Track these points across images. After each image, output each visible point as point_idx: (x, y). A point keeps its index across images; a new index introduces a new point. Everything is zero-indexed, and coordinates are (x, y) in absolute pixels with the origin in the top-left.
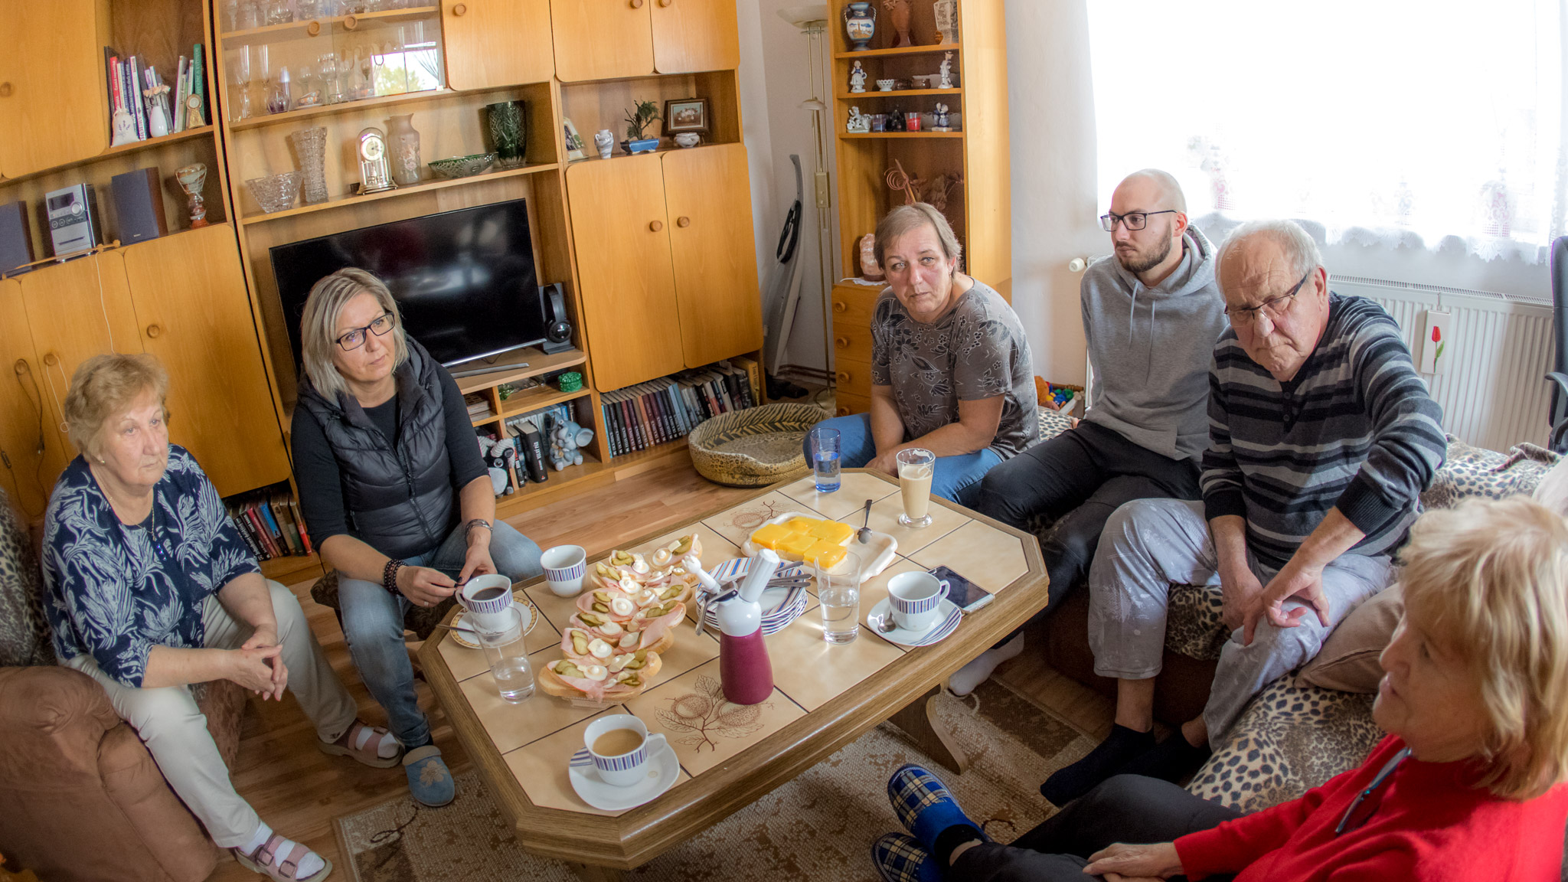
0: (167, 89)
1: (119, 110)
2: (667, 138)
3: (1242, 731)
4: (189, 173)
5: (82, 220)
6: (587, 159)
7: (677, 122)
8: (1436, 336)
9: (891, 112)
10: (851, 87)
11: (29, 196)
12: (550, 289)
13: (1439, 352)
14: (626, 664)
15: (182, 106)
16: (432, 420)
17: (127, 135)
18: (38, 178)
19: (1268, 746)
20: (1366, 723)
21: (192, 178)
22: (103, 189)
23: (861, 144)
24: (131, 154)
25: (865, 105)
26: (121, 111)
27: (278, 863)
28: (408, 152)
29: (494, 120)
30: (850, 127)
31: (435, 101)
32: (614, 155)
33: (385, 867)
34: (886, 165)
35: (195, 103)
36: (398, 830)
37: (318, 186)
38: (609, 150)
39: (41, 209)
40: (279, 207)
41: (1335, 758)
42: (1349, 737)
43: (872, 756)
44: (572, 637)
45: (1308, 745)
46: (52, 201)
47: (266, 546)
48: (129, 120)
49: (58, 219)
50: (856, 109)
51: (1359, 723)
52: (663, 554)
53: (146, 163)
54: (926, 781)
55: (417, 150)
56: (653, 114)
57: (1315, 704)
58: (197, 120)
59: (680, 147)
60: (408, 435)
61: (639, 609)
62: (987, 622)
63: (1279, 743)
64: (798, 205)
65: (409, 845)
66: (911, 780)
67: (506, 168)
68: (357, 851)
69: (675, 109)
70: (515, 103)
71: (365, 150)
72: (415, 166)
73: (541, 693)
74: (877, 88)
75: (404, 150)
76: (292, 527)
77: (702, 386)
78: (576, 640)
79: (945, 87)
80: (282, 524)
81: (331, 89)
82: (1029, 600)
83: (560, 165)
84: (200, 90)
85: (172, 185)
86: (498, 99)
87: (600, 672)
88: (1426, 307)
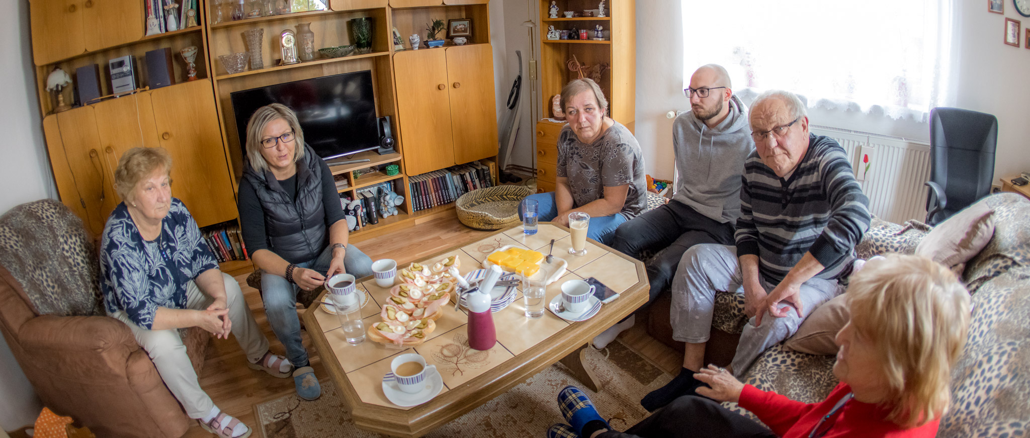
0: (177, 6)
1: (150, 16)
2: (449, 40)
3: (753, 374)
4: (188, 51)
5: (129, 75)
6: (405, 50)
7: (455, 32)
8: (866, 160)
9: (572, 30)
10: (550, 15)
11: (100, 61)
12: (383, 119)
13: (867, 169)
14: (416, 325)
15: (185, 17)
16: (316, 188)
17: (154, 30)
18: (105, 52)
19: (767, 382)
20: (821, 372)
21: (189, 54)
22: (141, 59)
23: (555, 46)
24: (156, 40)
25: (557, 25)
26: (152, 16)
27: (223, 428)
28: (308, 43)
29: (355, 28)
30: (549, 36)
31: (323, 16)
32: (420, 48)
33: (281, 432)
34: (568, 57)
35: (192, 13)
36: (289, 412)
37: (258, 60)
38: (417, 45)
39: (107, 69)
40: (236, 71)
41: (803, 390)
42: (811, 379)
43: (549, 381)
44: (387, 310)
45: (788, 383)
46: (113, 64)
47: (224, 255)
48: (156, 22)
49: (115, 74)
50: (552, 27)
51: (817, 371)
52: (439, 265)
53: (164, 45)
54: (579, 396)
55: (313, 42)
56: (442, 27)
57: (793, 360)
58: (193, 23)
59: (456, 45)
60: (302, 196)
61: (425, 295)
62: (615, 309)
63: (773, 381)
64: (520, 78)
65: (294, 420)
66: (571, 395)
67: (361, 53)
68: (266, 423)
69: (454, 24)
70: (366, 19)
71: (284, 41)
72: (311, 51)
73: (369, 340)
74: (564, 16)
75: (305, 42)
76: (238, 244)
77: (464, 174)
78: (389, 311)
79: (601, 16)
80: (233, 242)
81: (266, 8)
82: (638, 298)
83: (390, 53)
84: (195, 7)
85: (179, 57)
86: (358, 16)
87: (401, 330)
88: (861, 144)
